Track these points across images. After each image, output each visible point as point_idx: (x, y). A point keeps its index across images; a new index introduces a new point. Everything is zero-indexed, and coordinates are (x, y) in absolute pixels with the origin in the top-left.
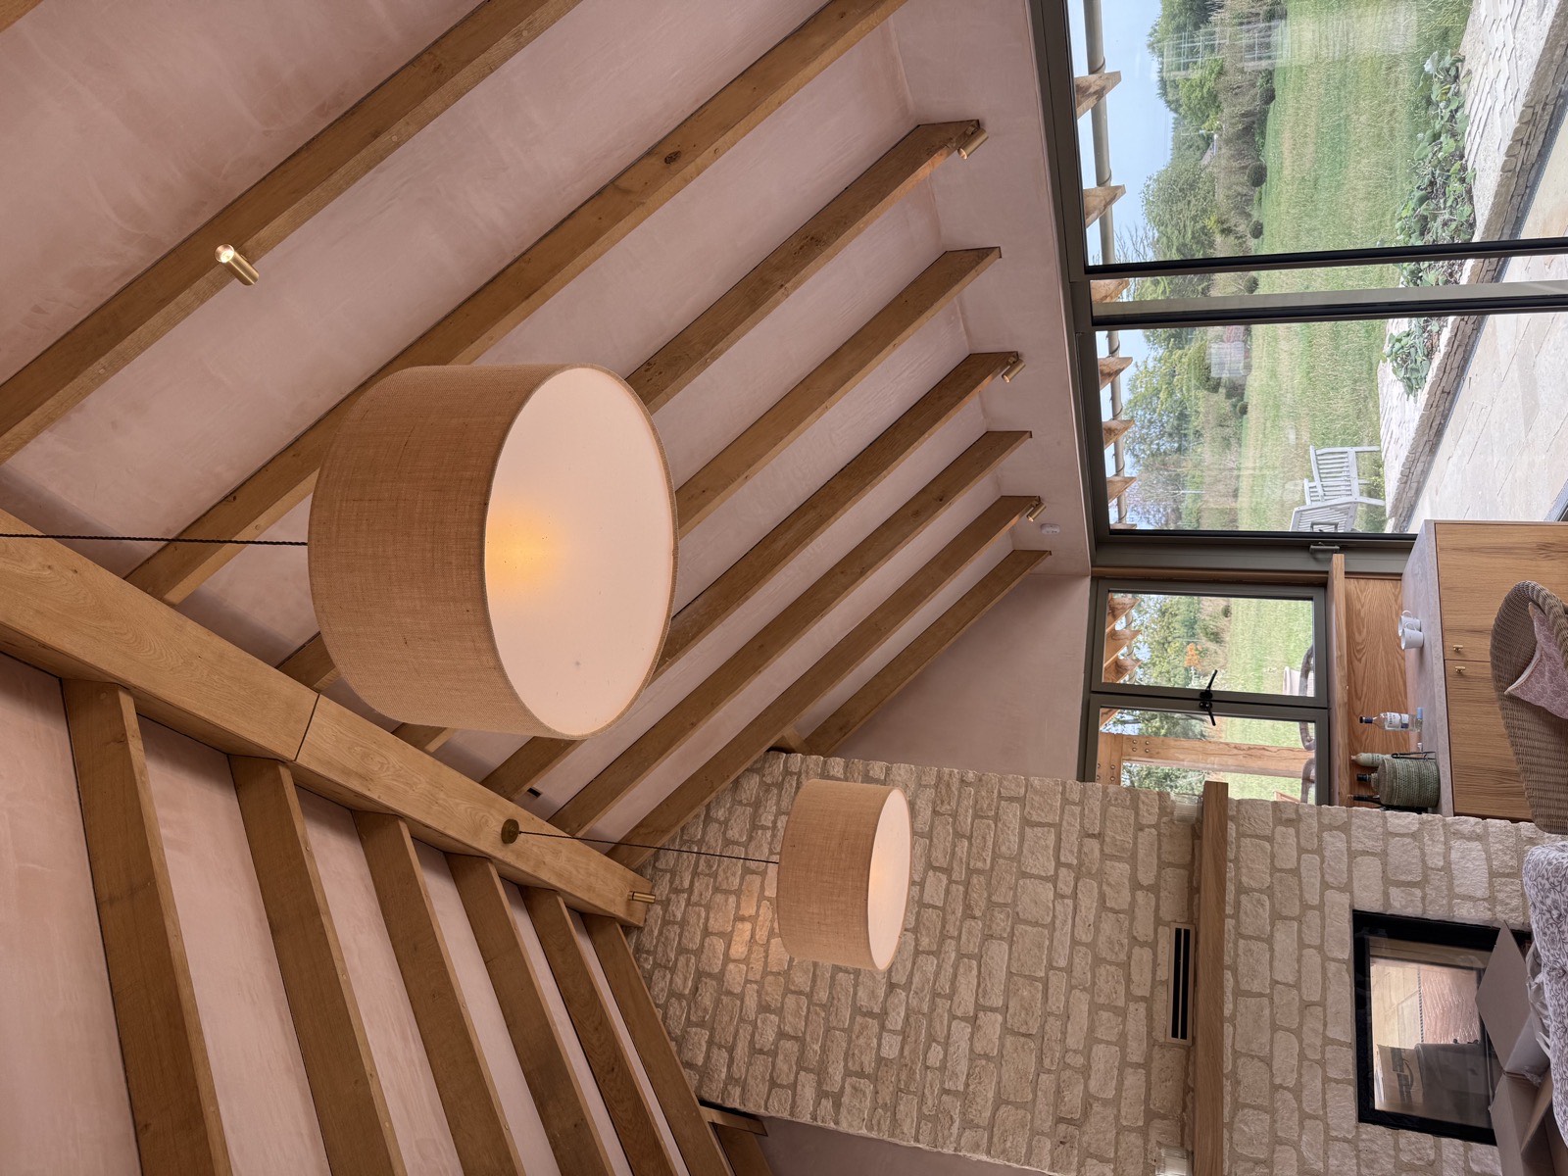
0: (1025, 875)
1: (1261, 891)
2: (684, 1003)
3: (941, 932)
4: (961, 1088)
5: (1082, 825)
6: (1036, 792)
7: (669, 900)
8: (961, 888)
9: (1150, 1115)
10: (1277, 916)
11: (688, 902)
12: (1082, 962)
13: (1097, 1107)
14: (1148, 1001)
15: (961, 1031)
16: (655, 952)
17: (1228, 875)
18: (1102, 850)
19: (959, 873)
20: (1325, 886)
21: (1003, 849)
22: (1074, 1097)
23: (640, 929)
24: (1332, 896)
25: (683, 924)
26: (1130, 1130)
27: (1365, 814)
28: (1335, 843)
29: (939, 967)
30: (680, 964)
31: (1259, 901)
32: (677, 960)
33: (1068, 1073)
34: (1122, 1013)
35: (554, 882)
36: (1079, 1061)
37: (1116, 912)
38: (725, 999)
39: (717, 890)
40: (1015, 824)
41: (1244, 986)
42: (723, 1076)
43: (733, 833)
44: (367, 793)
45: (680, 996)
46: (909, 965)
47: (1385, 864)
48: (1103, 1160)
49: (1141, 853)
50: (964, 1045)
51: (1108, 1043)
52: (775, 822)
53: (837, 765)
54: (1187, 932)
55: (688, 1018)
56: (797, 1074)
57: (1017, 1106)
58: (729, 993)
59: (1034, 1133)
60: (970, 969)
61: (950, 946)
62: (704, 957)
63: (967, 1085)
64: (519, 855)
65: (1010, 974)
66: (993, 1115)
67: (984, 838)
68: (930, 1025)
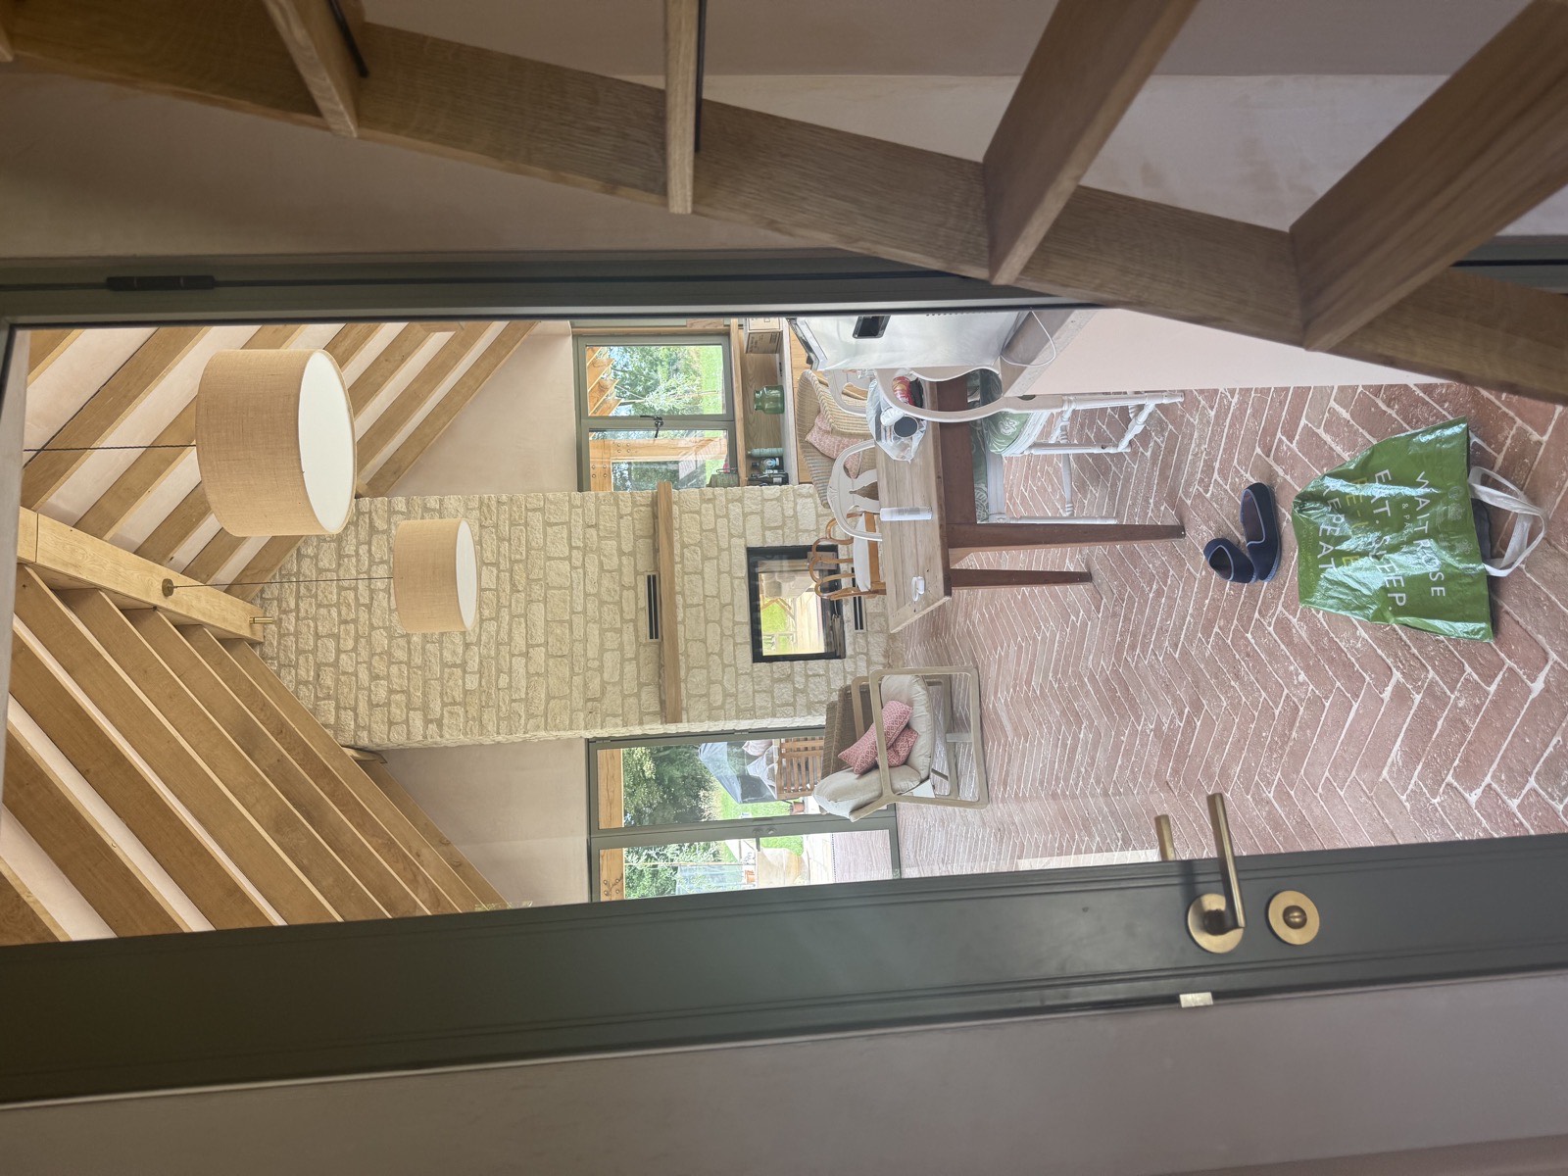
0: (550, 559)
1: (695, 545)
2: (311, 687)
3: (497, 604)
4: (523, 696)
5: (584, 521)
6: (551, 503)
7: (280, 620)
8: (507, 574)
9: (641, 685)
10: (705, 558)
11: (297, 618)
12: (592, 606)
13: (609, 688)
14: (634, 621)
15: (519, 663)
16: (278, 657)
17: (675, 539)
18: (598, 535)
19: (504, 564)
20: (731, 536)
21: (533, 544)
22: (595, 685)
23: (260, 643)
24: (735, 541)
25: (297, 634)
26: (630, 696)
27: (751, 490)
28: (735, 509)
29: (499, 627)
30: (300, 662)
31: (694, 551)
32: (297, 659)
33: (590, 672)
34: (620, 631)
35: (201, 618)
36: (596, 664)
37: (610, 572)
38: (343, 678)
39: (319, 606)
40: (540, 526)
41: (689, 602)
42: (352, 727)
43: (324, 563)
44: (80, 576)
45: (306, 683)
46: (477, 630)
47: (762, 518)
48: (615, 716)
49: (623, 532)
50: (522, 671)
51: (613, 650)
52: (357, 551)
53: (400, 503)
54: (654, 577)
55: (316, 697)
56: (408, 713)
57: (560, 698)
58: (345, 673)
59: (573, 711)
60: (520, 623)
61: (505, 612)
62: (319, 654)
63: (527, 694)
64: (176, 603)
65: (546, 621)
66: (546, 708)
67: (519, 539)
68: (497, 663)
